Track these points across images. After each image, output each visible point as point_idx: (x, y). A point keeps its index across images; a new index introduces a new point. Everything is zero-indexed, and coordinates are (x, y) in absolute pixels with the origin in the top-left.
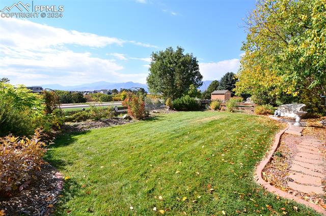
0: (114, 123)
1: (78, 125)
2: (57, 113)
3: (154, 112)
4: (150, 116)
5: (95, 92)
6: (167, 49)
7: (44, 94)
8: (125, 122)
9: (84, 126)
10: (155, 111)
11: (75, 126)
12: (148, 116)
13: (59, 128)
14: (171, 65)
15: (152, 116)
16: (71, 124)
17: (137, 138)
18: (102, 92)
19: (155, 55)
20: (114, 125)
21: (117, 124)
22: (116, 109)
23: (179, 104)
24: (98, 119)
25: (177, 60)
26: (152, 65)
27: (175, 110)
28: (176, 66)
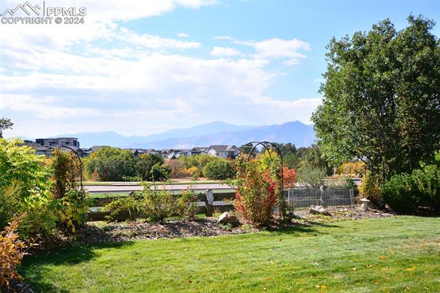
0: (192, 231)
1: (112, 228)
2: (74, 197)
3: (314, 212)
4: (295, 221)
5: (195, 152)
6: (374, 27)
7: (55, 158)
8: (218, 232)
9: (125, 232)
10: (317, 208)
11: (106, 229)
12: (289, 222)
13: (74, 230)
14: (385, 75)
15: (302, 222)
16: (100, 224)
17: (216, 266)
18: (213, 153)
19: (341, 46)
20: (189, 237)
21: (197, 234)
22: (210, 198)
23: (402, 191)
24: (159, 218)
25: (405, 58)
26: (330, 74)
27: (387, 211)
28: (399, 76)
